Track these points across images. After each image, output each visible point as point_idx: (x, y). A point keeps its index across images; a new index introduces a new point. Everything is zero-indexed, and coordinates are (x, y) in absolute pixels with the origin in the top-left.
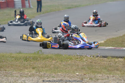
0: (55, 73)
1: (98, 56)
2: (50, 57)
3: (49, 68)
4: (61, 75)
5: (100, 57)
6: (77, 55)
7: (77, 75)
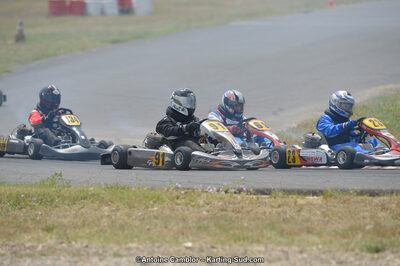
0: (118, 243)
1: (240, 191)
2: (93, 195)
3: (96, 229)
4: (137, 248)
5: (248, 192)
6: (177, 188)
7: (187, 248)
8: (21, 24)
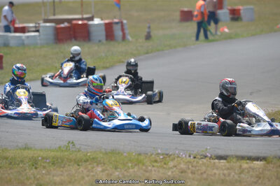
8: (149, 27)
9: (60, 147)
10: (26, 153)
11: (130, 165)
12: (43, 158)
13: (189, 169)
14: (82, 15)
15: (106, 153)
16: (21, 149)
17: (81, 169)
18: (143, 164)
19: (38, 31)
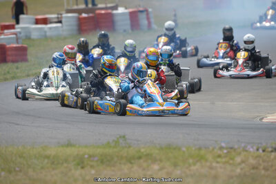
9: (109, 143)
10: (69, 151)
11: (191, 161)
12: (90, 156)
13: (260, 164)
14: (106, 4)
15: (161, 149)
16: (62, 146)
17: (135, 168)
18: (206, 160)
19: (60, 22)
